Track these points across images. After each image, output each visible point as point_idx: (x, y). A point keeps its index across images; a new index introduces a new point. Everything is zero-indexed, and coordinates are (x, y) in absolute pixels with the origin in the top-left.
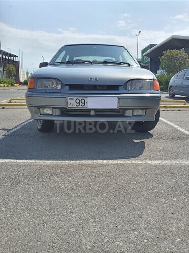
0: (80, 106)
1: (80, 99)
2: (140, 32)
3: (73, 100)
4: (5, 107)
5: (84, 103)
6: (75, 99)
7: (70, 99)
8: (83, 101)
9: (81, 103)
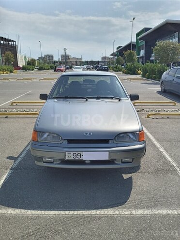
0: (77, 158)
1: (77, 153)
2: (134, 19)
3: (70, 154)
4: (9, 116)
5: (80, 156)
6: (72, 153)
7: (68, 154)
8: (79, 155)
9: (77, 156)
